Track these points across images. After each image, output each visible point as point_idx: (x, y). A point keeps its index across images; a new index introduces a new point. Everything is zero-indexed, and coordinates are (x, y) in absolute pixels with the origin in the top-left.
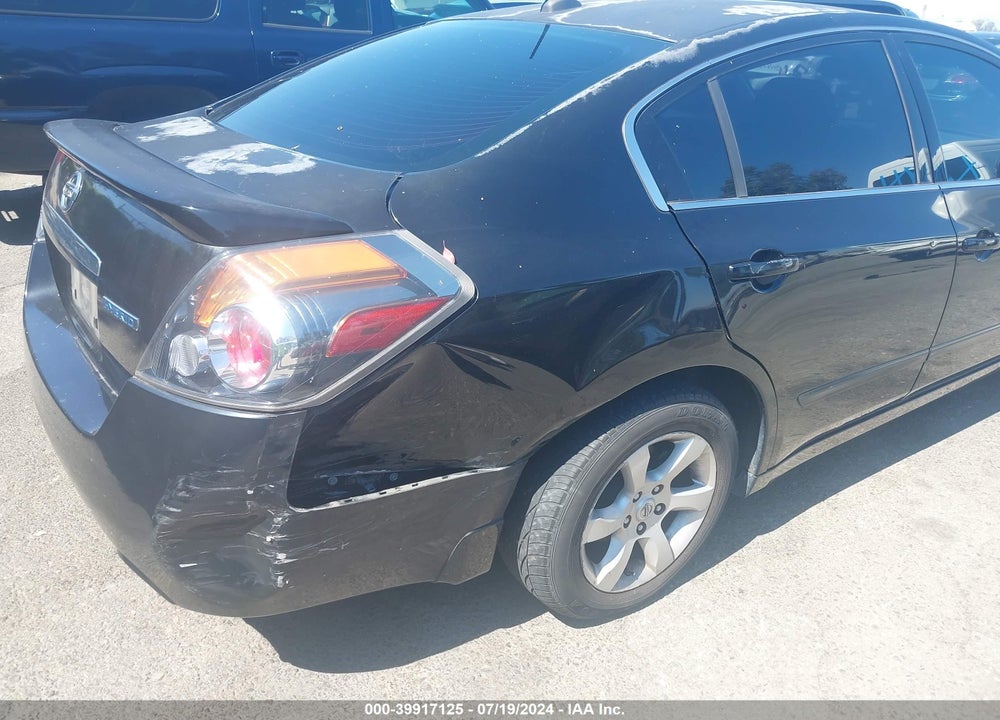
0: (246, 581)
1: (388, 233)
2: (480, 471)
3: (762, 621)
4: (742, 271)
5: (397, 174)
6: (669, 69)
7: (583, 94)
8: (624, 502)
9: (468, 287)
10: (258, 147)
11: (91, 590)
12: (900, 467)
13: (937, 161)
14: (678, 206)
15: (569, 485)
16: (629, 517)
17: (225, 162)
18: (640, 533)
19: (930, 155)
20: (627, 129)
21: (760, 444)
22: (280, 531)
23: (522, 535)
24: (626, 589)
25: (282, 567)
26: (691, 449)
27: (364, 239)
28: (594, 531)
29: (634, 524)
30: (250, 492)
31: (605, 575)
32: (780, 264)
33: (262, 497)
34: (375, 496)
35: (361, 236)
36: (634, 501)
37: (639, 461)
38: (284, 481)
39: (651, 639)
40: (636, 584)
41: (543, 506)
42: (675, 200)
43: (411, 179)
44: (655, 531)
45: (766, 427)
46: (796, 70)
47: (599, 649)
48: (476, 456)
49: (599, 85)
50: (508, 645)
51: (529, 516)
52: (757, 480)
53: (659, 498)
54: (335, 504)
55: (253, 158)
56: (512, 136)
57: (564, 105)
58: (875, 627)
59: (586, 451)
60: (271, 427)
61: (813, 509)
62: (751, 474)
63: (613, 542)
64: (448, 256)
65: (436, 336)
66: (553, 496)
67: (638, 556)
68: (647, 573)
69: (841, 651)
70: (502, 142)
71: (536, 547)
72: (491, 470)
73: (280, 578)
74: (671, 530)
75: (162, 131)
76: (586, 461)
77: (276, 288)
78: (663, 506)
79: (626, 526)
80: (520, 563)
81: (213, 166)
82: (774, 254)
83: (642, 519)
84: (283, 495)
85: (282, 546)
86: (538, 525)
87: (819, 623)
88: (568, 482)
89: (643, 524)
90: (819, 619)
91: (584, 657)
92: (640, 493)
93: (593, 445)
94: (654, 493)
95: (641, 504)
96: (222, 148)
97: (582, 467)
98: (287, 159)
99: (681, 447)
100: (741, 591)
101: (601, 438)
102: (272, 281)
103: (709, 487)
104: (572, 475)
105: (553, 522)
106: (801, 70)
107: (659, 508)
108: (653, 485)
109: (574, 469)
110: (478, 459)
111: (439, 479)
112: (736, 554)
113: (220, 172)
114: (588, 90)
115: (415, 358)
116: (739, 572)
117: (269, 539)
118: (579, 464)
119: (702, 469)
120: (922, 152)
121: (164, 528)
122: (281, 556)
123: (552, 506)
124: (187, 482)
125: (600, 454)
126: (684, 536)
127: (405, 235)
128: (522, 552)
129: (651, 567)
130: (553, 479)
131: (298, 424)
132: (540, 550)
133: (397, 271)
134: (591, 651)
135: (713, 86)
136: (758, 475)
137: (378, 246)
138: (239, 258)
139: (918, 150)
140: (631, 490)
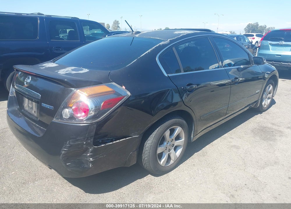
0: (82, 167)
1: (110, 83)
2: (133, 137)
3: (200, 170)
4: (185, 89)
5: (109, 71)
6: (164, 46)
7: (147, 52)
8: (165, 143)
9: (129, 94)
10: (73, 68)
11: (31, 184)
12: (226, 135)
13: (224, 64)
14: (170, 75)
15: (153, 139)
16: (166, 147)
17: (67, 71)
18: (169, 151)
19: (222, 63)
20: (157, 59)
21: (193, 129)
22: (91, 152)
23: (143, 153)
24: (168, 166)
25: (91, 162)
26: (178, 130)
27: (106, 85)
28: (159, 151)
29: (168, 149)
30: (85, 143)
31: (163, 162)
32: (192, 87)
33: (87, 144)
34: (111, 143)
35: (104, 84)
36: (167, 143)
37: (168, 133)
38: (92, 140)
39: (175, 177)
40: (170, 164)
41: (148, 145)
42: (169, 74)
43: (112, 72)
44: (172, 151)
45: (194, 124)
46: (188, 45)
47: (163, 181)
48: (132, 133)
49: (150, 50)
50: (142, 182)
51: (144, 148)
52: (194, 138)
53: (172, 143)
54: (103, 145)
55: (73, 70)
56: (133, 62)
57: (143, 55)
58: (225, 168)
59: (156, 131)
60: (89, 127)
61: (207, 146)
62: (192, 137)
63: (164, 153)
64: (124, 87)
65: (123, 104)
66: (150, 142)
67: (169, 158)
68: (172, 162)
69: (218, 174)
70: (131, 63)
71: (147, 155)
72: (135, 136)
73: (91, 165)
74: (176, 151)
75: (45, 66)
76: (156, 133)
77: (88, 96)
78: (174, 145)
79: (166, 150)
80: (143, 160)
81: (64, 72)
82: (191, 84)
83: (169, 148)
84: (92, 143)
85: (91, 156)
86: (147, 149)
87: (212, 169)
88: (153, 138)
89: (169, 149)
90: (212, 168)
91: (160, 182)
92: (168, 141)
93: (157, 129)
94: (171, 141)
95: (169, 144)
96: (64, 69)
97: (156, 135)
98: (82, 70)
99: (176, 129)
100: (194, 165)
101: (159, 127)
102: (87, 95)
103: (183, 139)
104: (153, 136)
105: (150, 148)
106: (189, 45)
107: (173, 145)
108: (171, 139)
109: (154, 135)
110: (133, 134)
111: (125, 139)
112: (191, 157)
113: (67, 73)
114: (148, 51)
115: (119, 110)
116: (193, 161)
117: (88, 155)
118: (155, 134)
119: (181, 135)
120: (220, 62)
121: (64, 154)
122: (91, 159)
123: (150, 144)
124: (69, 142)
125: (159, 131)
126: (179, 152)
127: (114, 83)
128: (143, 157)
129: (172, 160)
130: (149, 138)
131: (95, 126)
132: (148, 156)
133: (113, 91)
134: (161, 181)
135: (174, 49)
136: (194, 136)
137: (109, 86)
138: (78, 90)
139: (219, 62)
140: (166, 141)
